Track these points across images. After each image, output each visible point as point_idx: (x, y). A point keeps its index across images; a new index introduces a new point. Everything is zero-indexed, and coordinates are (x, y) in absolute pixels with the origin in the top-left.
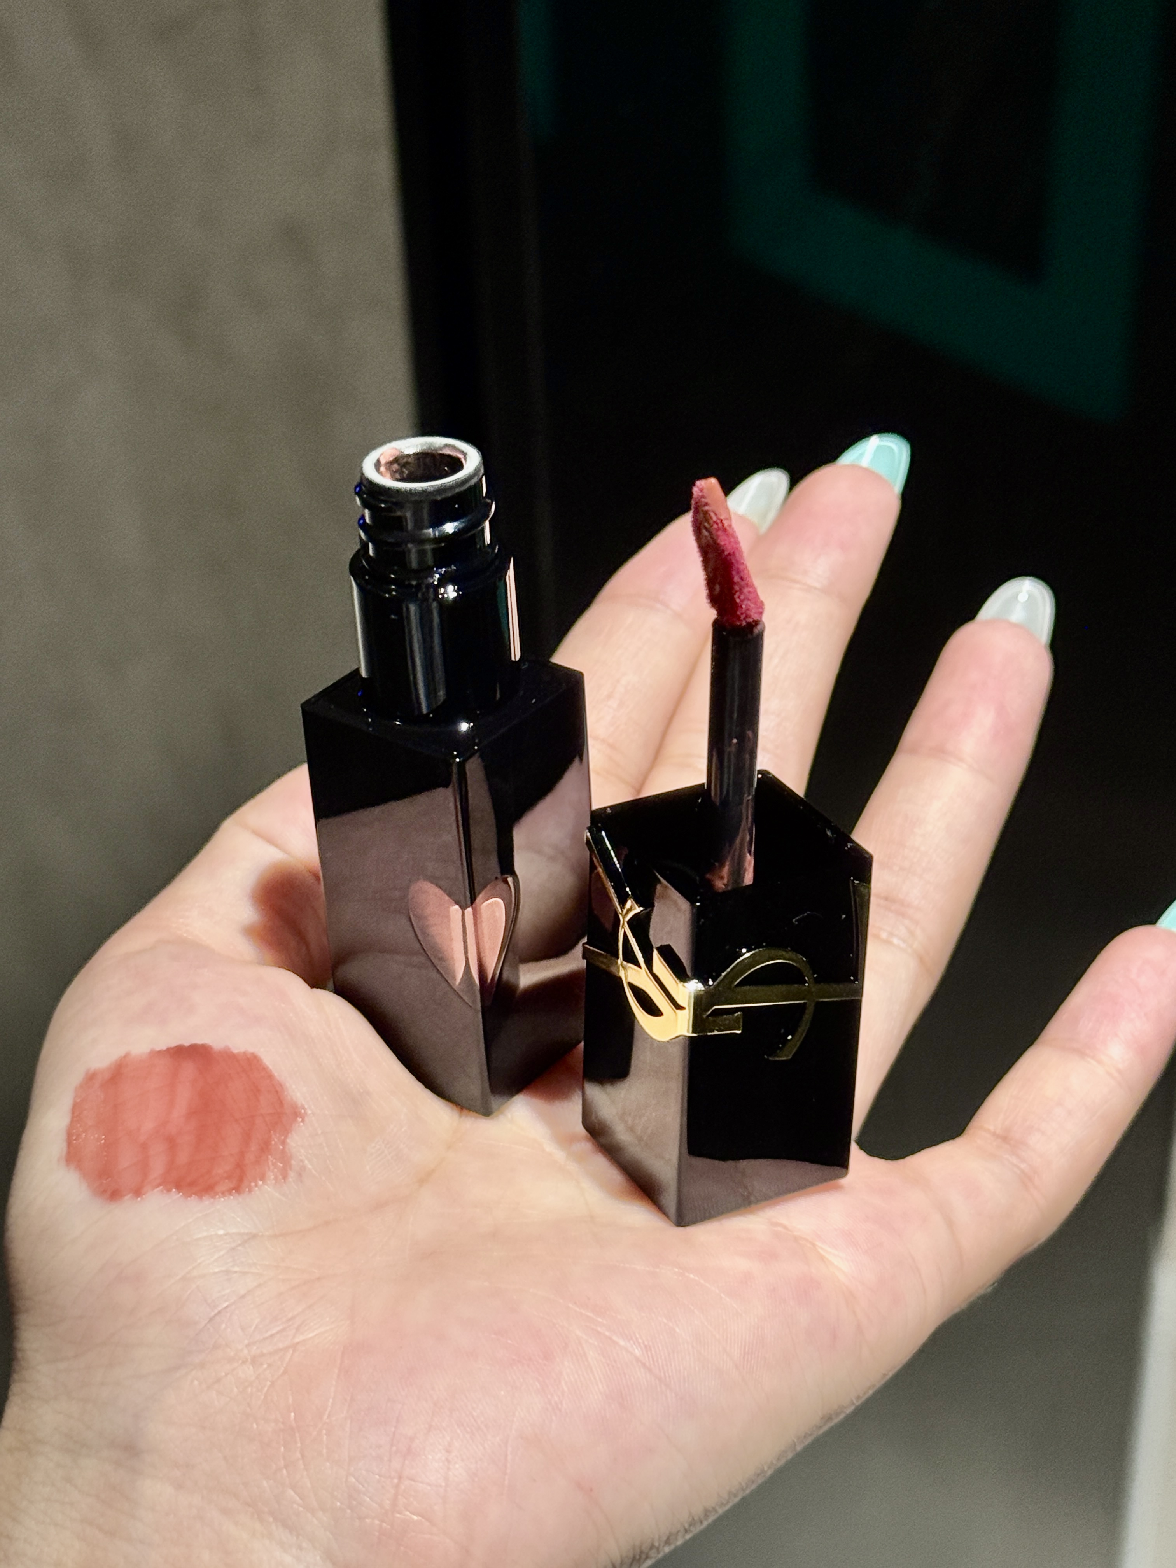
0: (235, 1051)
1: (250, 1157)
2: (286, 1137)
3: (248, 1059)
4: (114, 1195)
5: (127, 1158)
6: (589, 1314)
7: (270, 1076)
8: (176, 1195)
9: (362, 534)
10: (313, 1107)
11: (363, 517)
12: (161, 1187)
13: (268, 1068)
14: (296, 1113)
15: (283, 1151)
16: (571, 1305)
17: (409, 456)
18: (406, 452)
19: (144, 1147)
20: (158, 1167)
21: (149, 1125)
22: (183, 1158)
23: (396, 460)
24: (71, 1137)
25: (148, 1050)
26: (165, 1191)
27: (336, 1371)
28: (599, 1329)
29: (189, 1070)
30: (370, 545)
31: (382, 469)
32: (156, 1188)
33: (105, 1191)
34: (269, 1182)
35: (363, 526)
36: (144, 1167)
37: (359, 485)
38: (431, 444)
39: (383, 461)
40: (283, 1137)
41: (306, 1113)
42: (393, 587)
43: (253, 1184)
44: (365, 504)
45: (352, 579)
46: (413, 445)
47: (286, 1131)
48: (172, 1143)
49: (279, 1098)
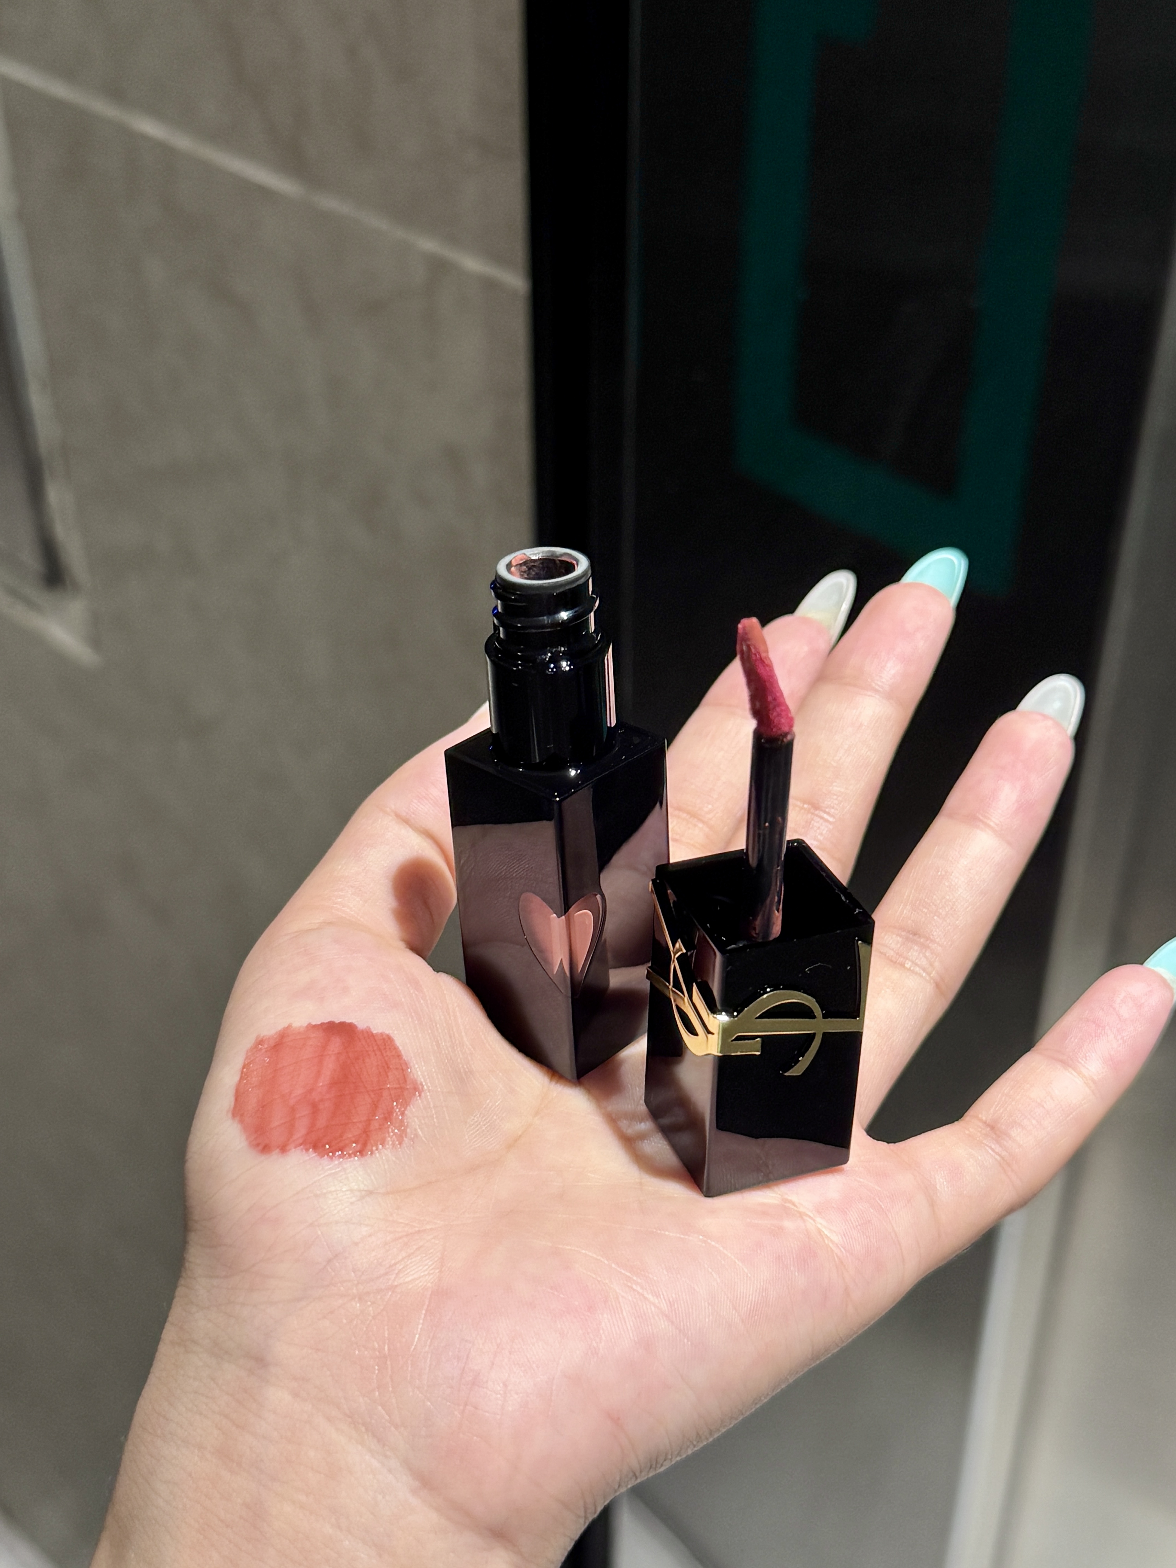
0: (375, 1032)
1: (375, 1125)
2: (405, 1109)
3: (384, 1039)
4: (265, 1149)
5: (278, 1119)
6: (628, 1274)
7: (399, 1056)
8: (312, 1154)
9: (496, 621)
10: (429, 1084)
11: (496, 608)
12: (302, 1147)
13: (398, 1048)
14: (416, 1089)
15: (402, 1121)
16: (613, 1266)
17: (535, 561)
18: (534, 558)
19: (293, 1110)
20: (301, 1130)
21: (299, 1091)
22: (321, 1122)
23: (525, 563)
24: (239, 1095)
25: (305, 1024)
26: (304, 1151)
27: (424, 1312)
28: (634, 1287)
29: (336, 1044)
30: (501, 629)
31: (513, 569)
32: (299, 1146)
33: (258, 1145)
34: (387, 1146)
35: (497, 615)
36: (290, 1127)
37: (493, 583)
38: (553, 552)
39: (514, 563)
40: (403, 1109)
41: (423, 1090)
42: (519, 662)
43: (374, 1148)
44: (498, 596)
45: (486, 656)
46: (537, 553)
47: (406, 1104)
48: (315, 1108)
49: (404, 1076)
